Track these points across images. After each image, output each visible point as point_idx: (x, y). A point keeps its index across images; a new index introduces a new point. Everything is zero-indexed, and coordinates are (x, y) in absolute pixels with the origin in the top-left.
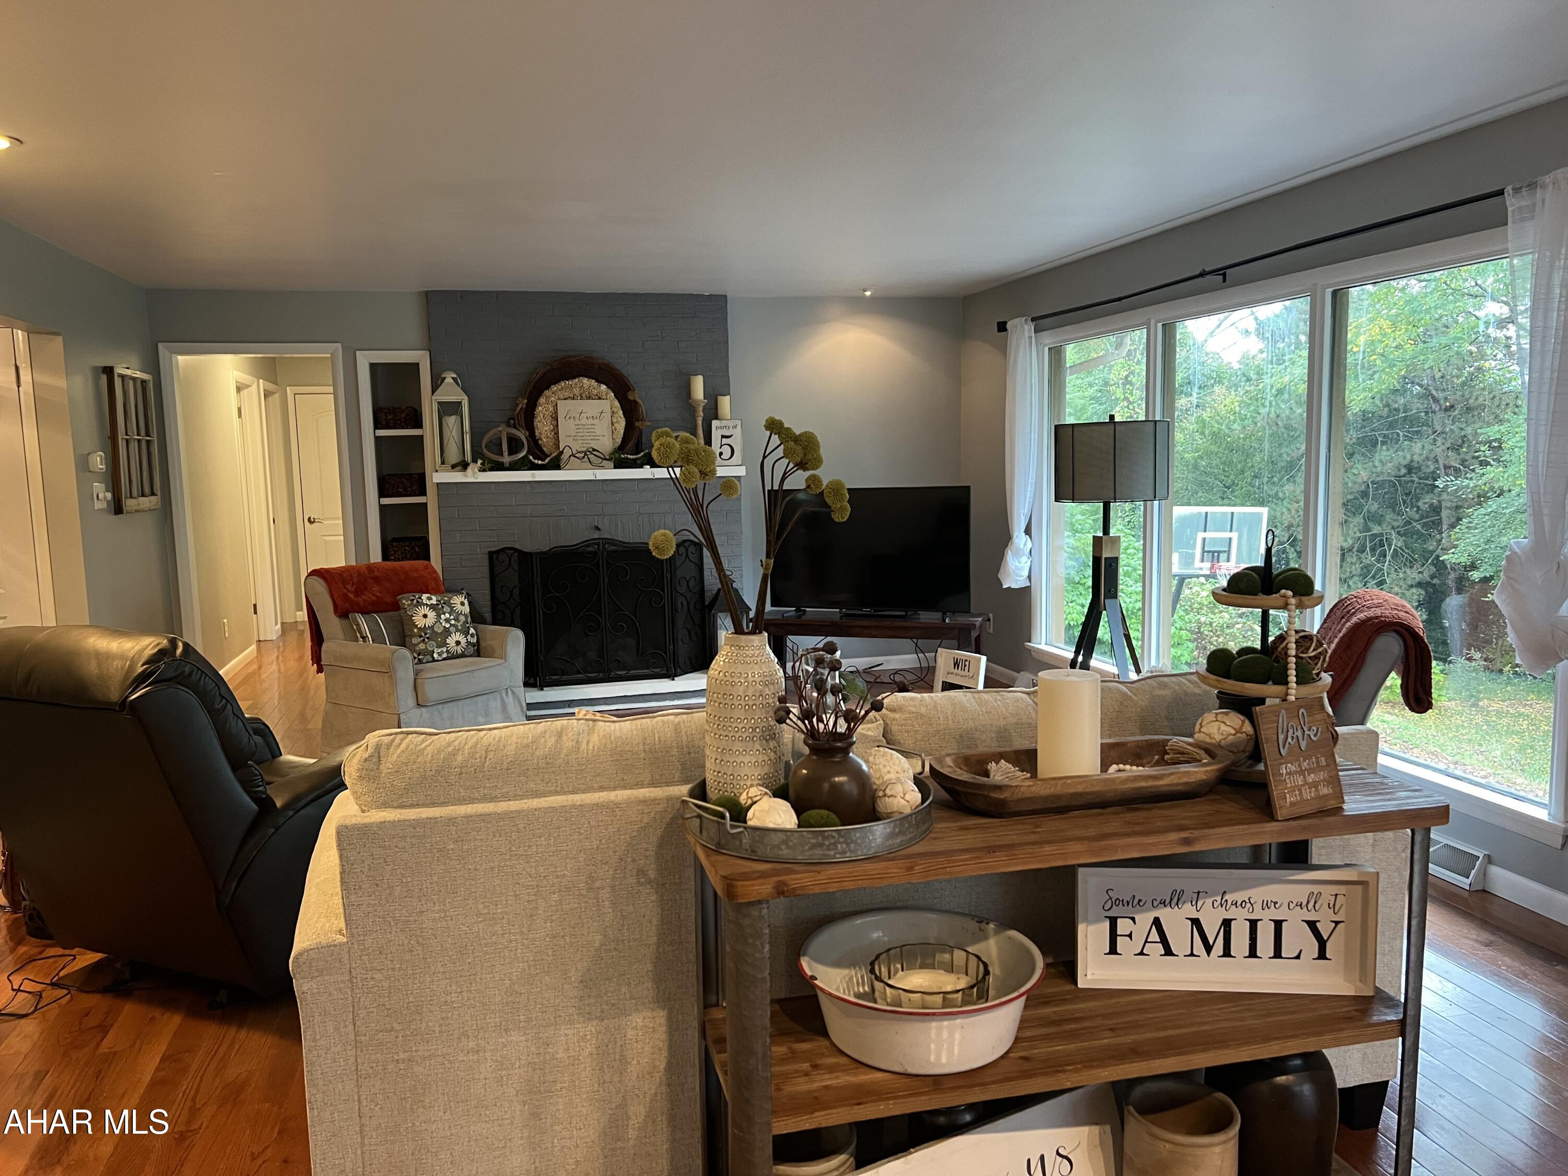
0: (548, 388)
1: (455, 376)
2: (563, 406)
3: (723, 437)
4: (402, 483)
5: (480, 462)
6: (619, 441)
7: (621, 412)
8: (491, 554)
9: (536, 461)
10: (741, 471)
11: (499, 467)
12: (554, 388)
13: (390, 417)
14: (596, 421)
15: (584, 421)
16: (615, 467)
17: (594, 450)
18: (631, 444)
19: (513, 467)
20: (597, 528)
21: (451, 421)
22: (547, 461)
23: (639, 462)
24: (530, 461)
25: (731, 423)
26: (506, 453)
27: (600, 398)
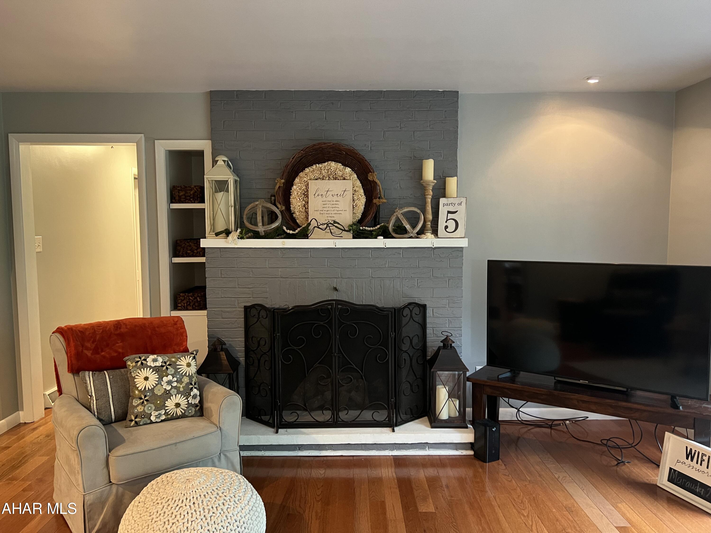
0: (303, 170)
1: (226, 159)
2: (313, 186)
3: (449, 212)
4: (190, 246)
5: (239, 230)
6: (359, 216)
7: (362, 191)
8: (246, 308)
9: (288, 231)
10: (463, 243)
11: (257, 235)
12: (307, 170)
13: (181, 194)
14: (339, 198)
15: (330, 198)
16: (354, 238)
17: (335, 222)
18: (370, 217)
19: (268, 236)
20: (336, 289)
21: (220, 195)
22: (297, 231)
23: (374, 233)
24: (284, 231)
25: (457, 201)
26: (260, 224)
27: (344, 179)
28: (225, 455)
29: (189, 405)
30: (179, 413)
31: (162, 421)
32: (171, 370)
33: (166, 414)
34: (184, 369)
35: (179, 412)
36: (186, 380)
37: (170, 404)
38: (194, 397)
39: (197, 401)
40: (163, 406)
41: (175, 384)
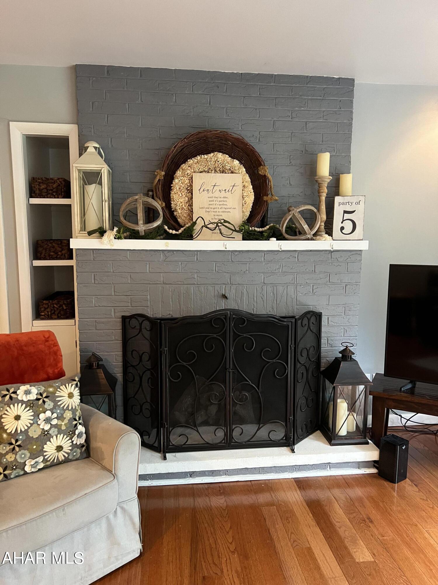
0: (185, 161)
1: (97, 146)
2: (199, 180)
3: (345, 212)
4: (53, 247)
5: (116, 229)
6: (248, 214)
7: (251, 187)
8: (124, 318)
9: (171, 231)
10: (364, 246)
11: (135, 235)
12: (190, 162)
13: (43, 187)
14: (228, 194)
15: (217, 194)
16: (244, 239)
17: (225, 221)
18: (259, 218)
19: (149, 235)
20: (224, 297)
21: (92, 189)
22: (180, 231)
23: (265, 234)
24: (165, 231)
25: (354, 200)
26: (141, 222)
27: (232, 173)
28: (122, 508)
29: (74, 446)
30: (61, 458)
31: (40, 470)
32: (49, 404)
33: (45, 461)
34: (65, 401)
35: (61, 456)
36: (68, 415)
37: (50, 448)
38: (80, 436)
39: (82, 440)
40: (41, 452)
41: (55, 422)
